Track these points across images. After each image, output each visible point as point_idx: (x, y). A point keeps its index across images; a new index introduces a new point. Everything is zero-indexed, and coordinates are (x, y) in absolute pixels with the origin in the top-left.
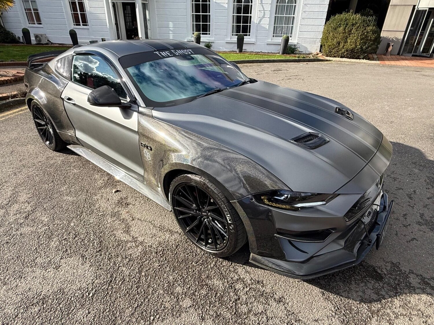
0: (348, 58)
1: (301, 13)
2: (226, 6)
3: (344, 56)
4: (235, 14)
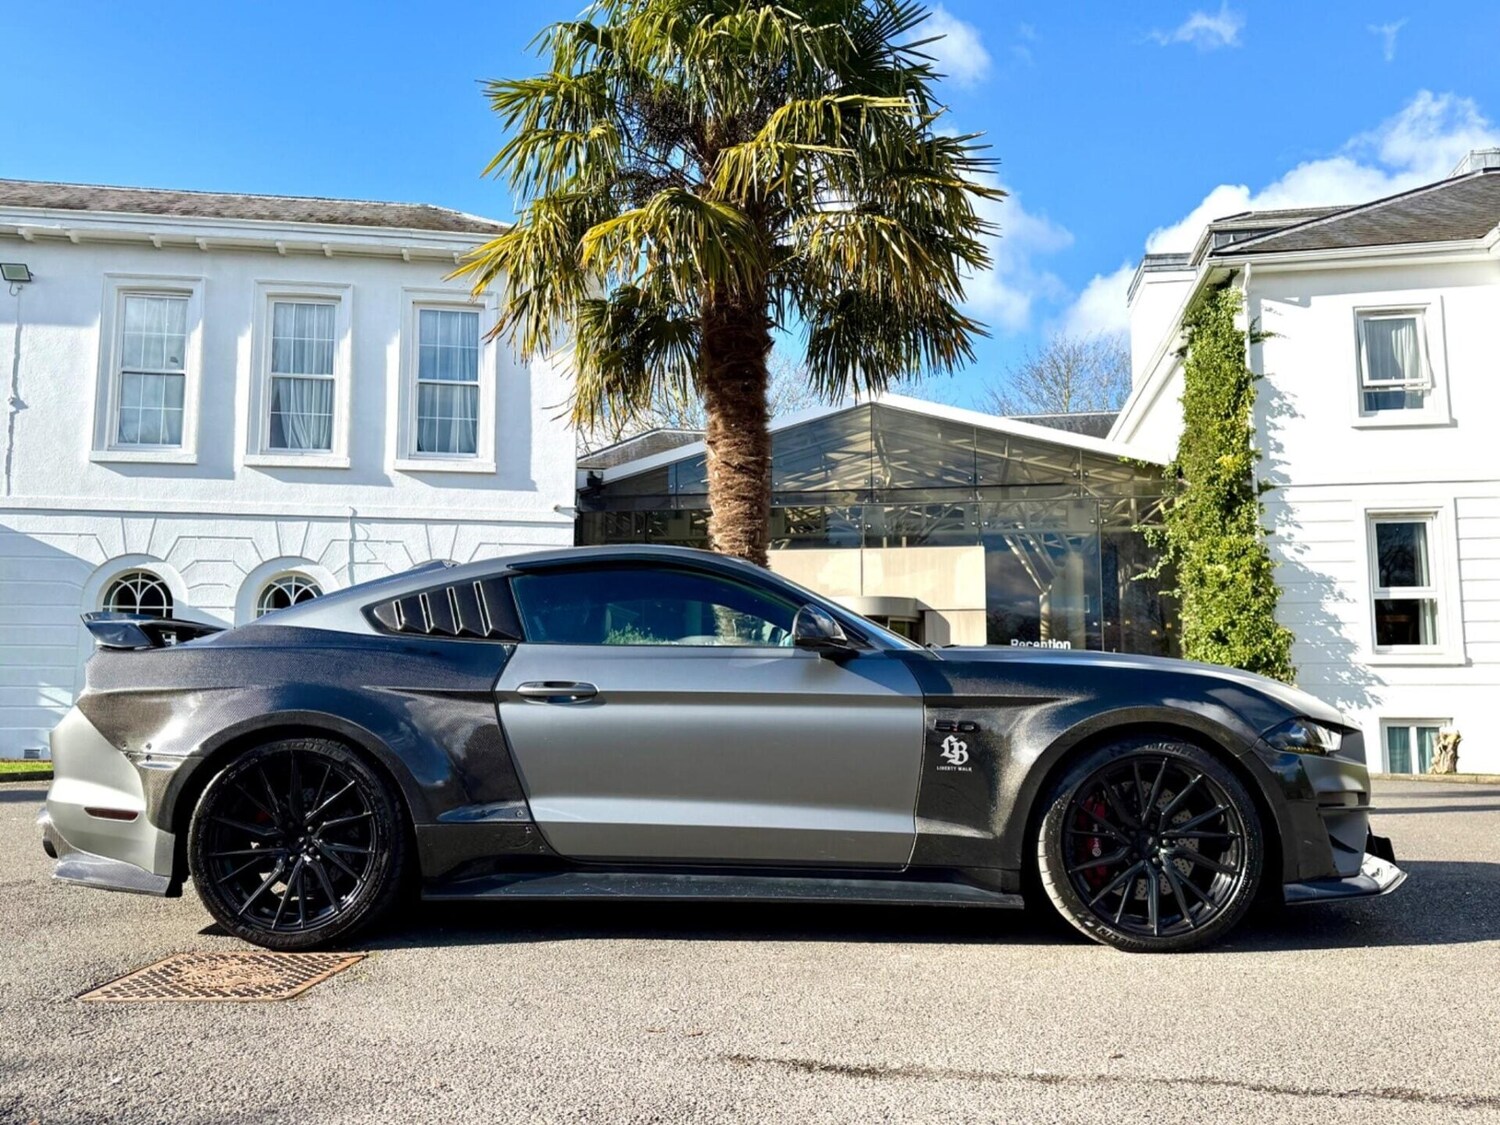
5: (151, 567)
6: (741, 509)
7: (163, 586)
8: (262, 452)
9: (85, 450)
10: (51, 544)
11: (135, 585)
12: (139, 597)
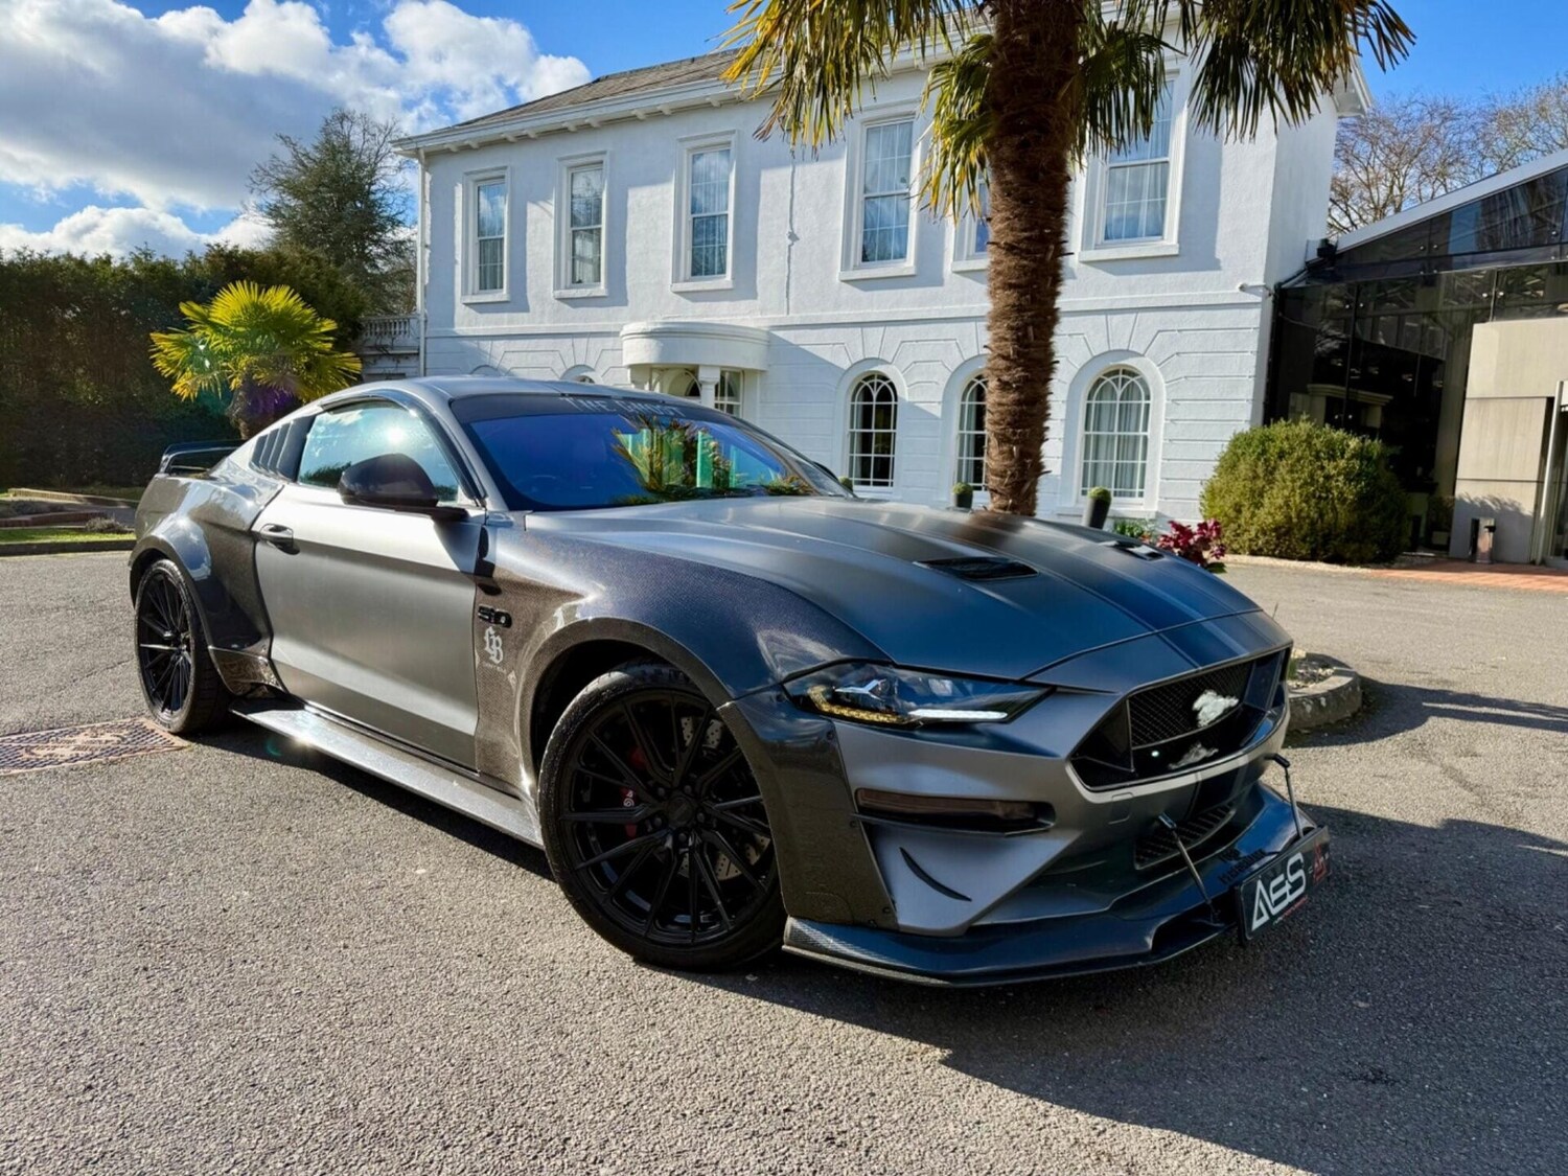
0: (1273, 556)
1: (1162, 426)
2: (937, 411)
3: (1261, 550)
4: (965, 432)
5: (881, 369)
6: (1011, 301)
7: (891, 384)
8: (969, 258)
9: (837, 274)
10: (818, 354)
11: (872, 385)
12: (875, 395)
